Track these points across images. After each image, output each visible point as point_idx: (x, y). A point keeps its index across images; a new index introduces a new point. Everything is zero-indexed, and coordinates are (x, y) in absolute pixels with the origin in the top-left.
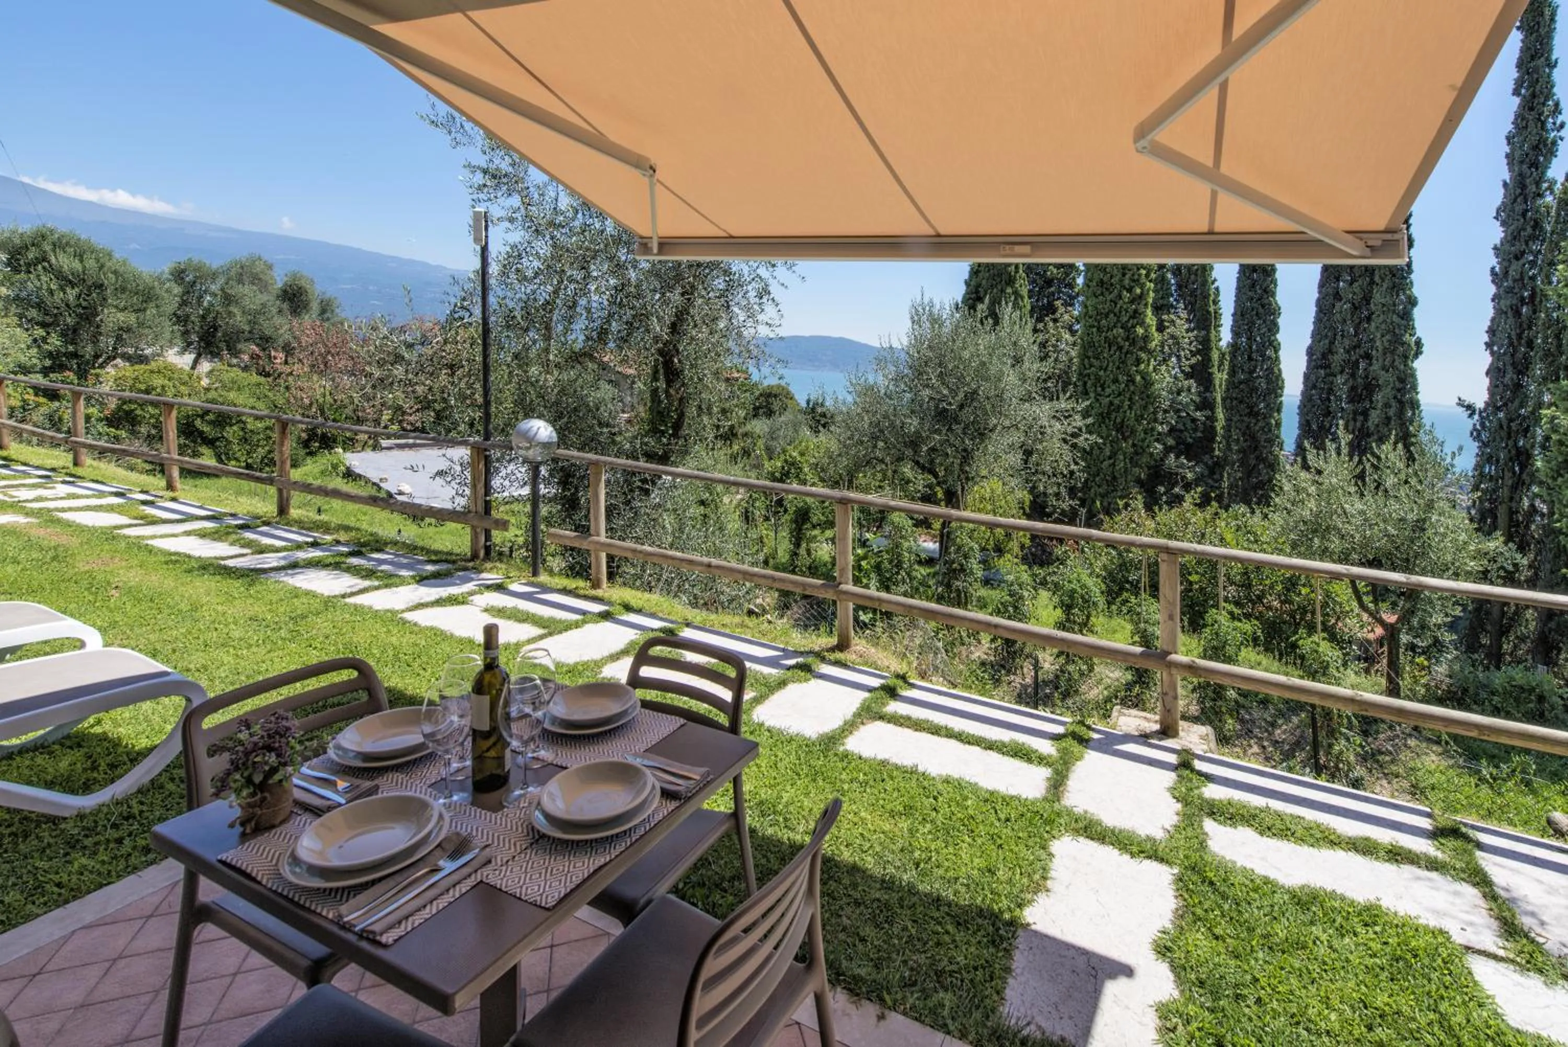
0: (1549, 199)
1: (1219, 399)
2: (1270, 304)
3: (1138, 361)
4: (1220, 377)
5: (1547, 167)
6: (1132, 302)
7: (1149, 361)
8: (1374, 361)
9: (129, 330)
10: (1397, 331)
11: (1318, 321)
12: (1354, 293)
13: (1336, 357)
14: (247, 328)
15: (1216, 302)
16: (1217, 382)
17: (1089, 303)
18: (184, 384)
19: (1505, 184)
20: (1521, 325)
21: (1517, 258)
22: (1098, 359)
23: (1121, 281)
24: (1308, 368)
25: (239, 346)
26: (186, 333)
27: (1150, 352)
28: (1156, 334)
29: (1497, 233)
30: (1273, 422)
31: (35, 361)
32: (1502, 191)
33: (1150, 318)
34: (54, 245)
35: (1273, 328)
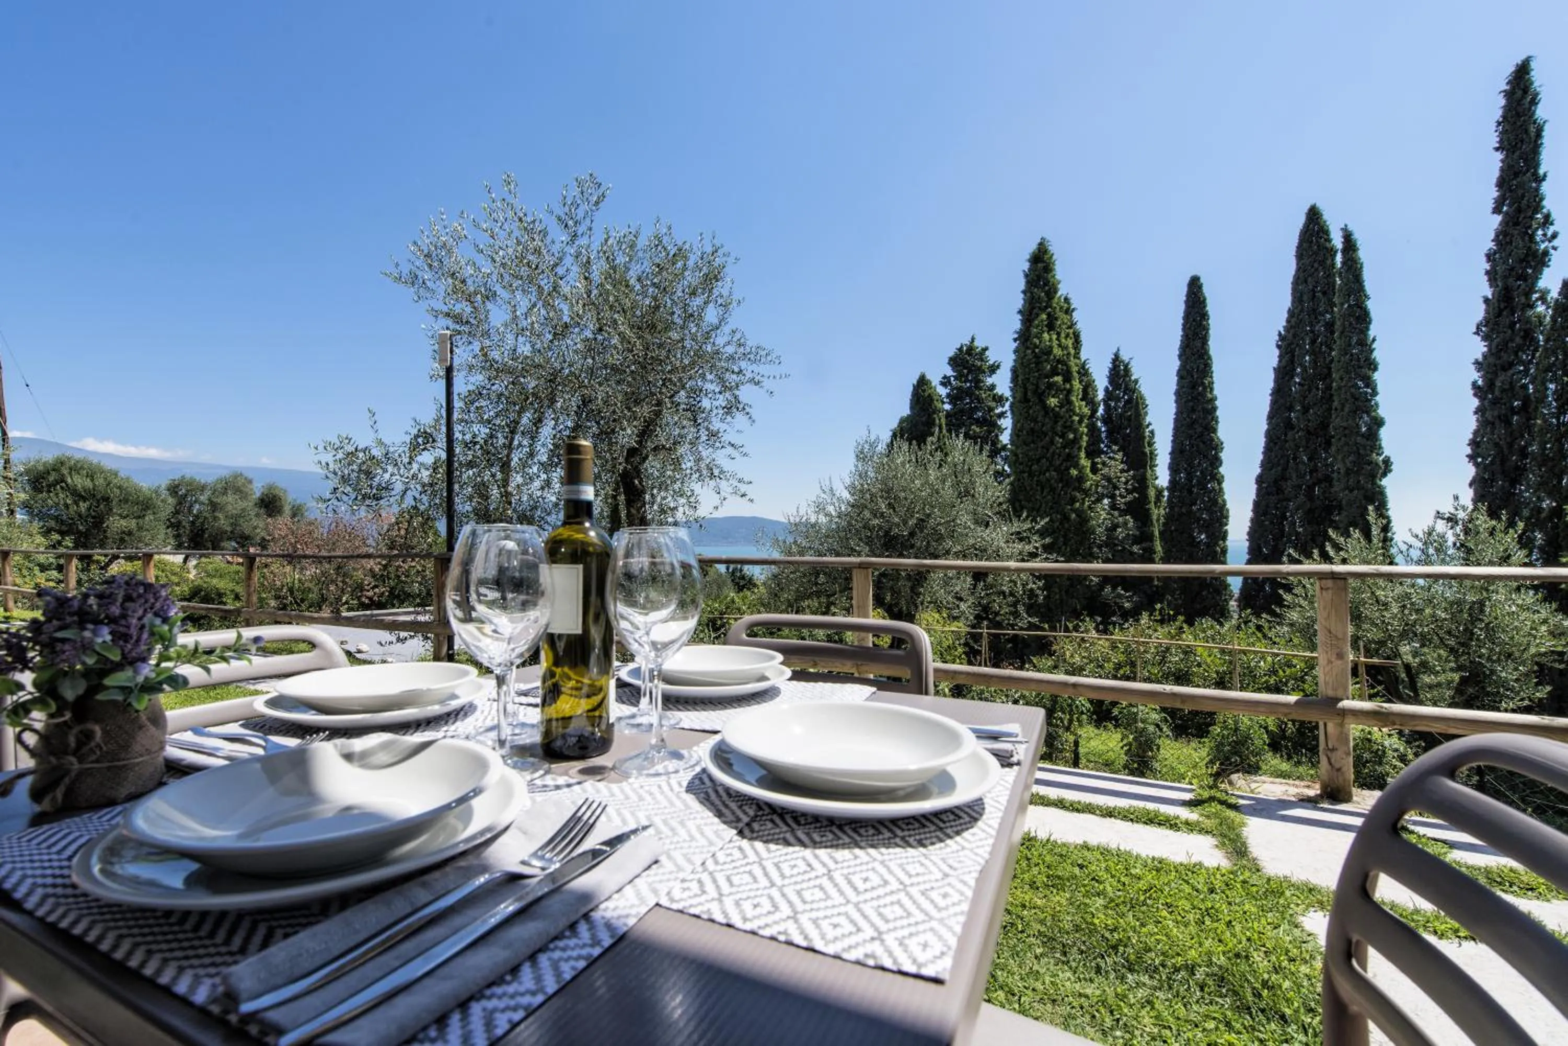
0: (1541, 308)
1: (1157, 533)
2: (1212, 440)
3: (1073, 500)
4: (1158, 513)
5: (1537, 279)
6: (1064, 447)
7: (1083, 499)
8: (1335, 483)
9: (130, 533)
10: (1361, 451)
11: (1268, 450)
12: (1309, 421)
13: (1289, 483)
14: (229, 529)
15: (1151, 444)
16: (1155, 517)
17: (1019, 451)
18: (175, 574)
19: (1486, 300)
20: (1511, 433)
21: (1504, 369)
22: (1029, 501)
23: (1053, 428)
24: (1258, 495)
25: (222, 544)
26: (177, 536)
27: (1086, 493)
28: (1091, 475)
29: (1479, 348)
30: (1218, 549)
31: (51, 560)
32: (1483, 306)
33: (1085, 462)
34: (71, 469)
35: (1216, 462)
